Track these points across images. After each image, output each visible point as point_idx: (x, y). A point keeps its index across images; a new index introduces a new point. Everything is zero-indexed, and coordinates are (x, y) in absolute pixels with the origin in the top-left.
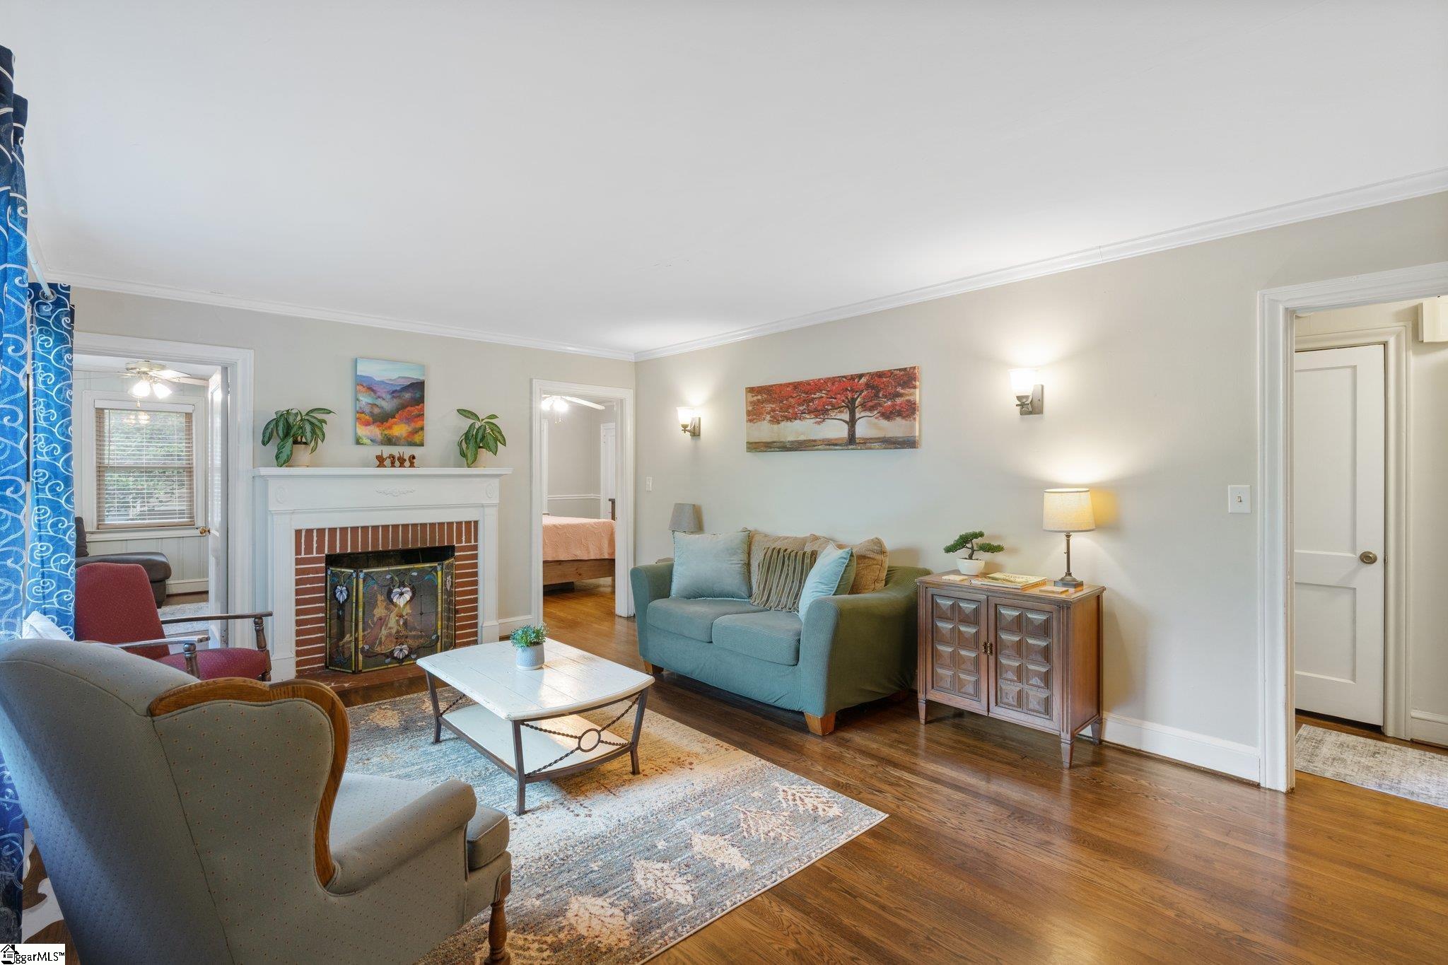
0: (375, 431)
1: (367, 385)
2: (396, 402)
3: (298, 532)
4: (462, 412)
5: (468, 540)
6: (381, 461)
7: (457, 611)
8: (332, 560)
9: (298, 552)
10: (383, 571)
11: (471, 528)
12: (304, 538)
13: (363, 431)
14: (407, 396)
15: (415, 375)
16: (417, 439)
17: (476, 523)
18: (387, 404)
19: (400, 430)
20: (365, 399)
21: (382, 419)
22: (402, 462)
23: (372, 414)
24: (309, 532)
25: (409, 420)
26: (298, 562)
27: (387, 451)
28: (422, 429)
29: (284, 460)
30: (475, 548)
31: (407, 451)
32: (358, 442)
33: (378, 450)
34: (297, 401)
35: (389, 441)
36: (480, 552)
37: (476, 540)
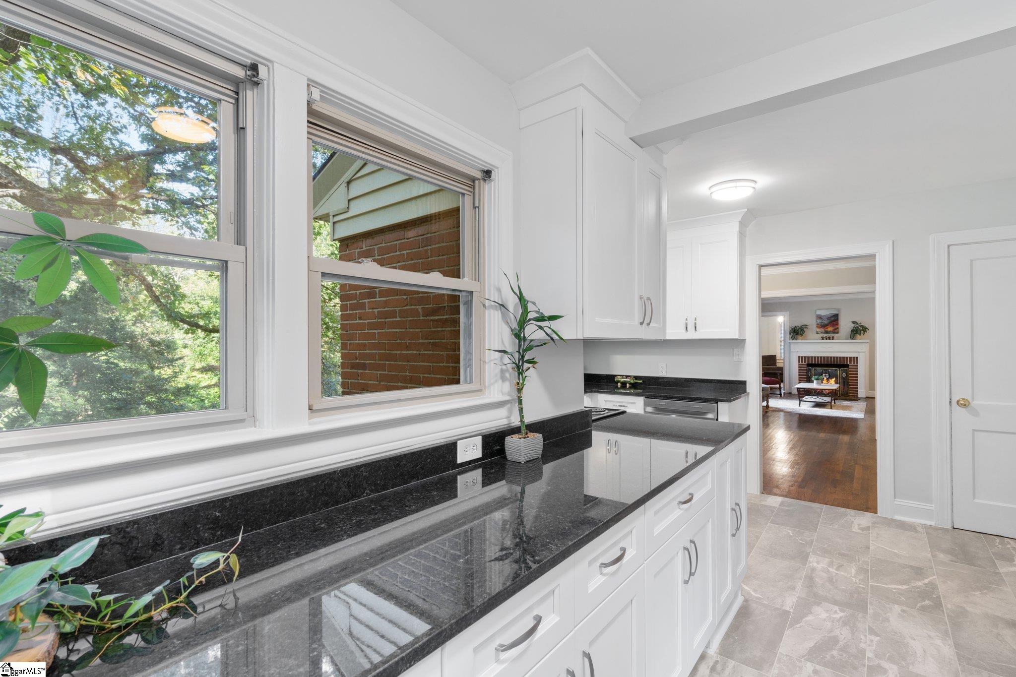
0: (822, 330)
1: (819, 317)
2: (829, 321)
3: (799, 357)
4: (853, 322)
5: (854, 363)
6: (823, 338)
7: (850, 385)
8: (808, 365)
9: (799, 362)
10: (819, 369)
11: (855, 359)
12: (801, 359)
13: (818, 330)
14: (833, 319)
15: (835, 312)
16: (836, 331)
17: (857, 358)
18: (826, 322)
19: (830, 329)
20: (819, 321)
21: (824, 326)
22: (829, 338)
23: (821, 325)
24: (802, 357)
25: (833, 326)
26: (799, 365)
27: (825, 335)
28: (838, 328)
29: (793, 338)
30: (857, 366)
31: (831, 335)
32: (817, 333)
33: (822, 335)
34: (798, 324)
35: (827, 332)
36: (859, 367)
37: (857, 363)
